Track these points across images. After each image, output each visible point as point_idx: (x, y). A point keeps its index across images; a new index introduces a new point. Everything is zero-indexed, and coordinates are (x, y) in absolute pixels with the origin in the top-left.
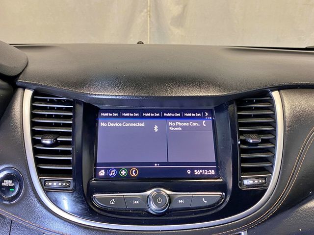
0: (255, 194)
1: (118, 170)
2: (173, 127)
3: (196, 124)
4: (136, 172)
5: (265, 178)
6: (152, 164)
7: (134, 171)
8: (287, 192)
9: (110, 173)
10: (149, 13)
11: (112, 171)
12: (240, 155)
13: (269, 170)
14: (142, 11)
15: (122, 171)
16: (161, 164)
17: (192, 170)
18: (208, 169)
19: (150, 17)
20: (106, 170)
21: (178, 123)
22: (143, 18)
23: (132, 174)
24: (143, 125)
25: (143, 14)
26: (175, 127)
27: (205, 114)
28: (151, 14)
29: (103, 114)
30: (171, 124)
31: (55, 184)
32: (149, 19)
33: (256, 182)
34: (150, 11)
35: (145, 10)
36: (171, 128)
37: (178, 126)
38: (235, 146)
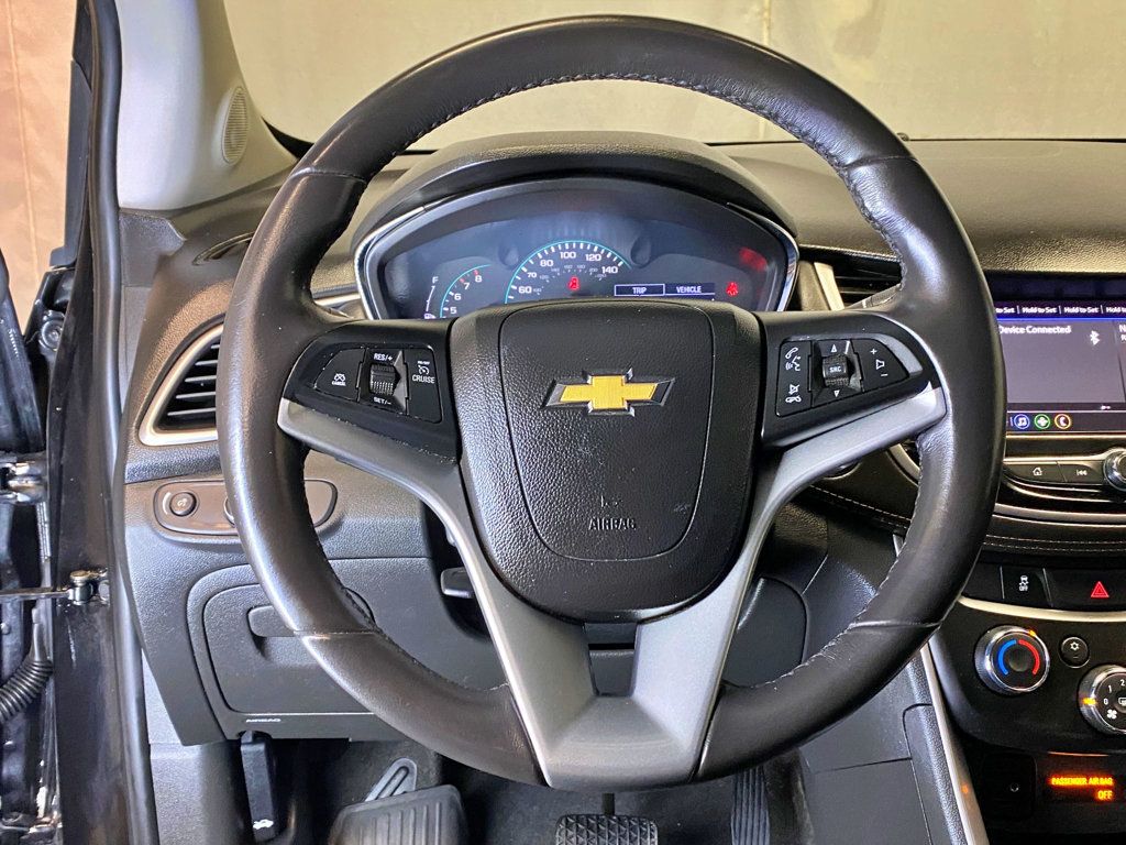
4: (1066, 421)
6: (1096, 406)
7: (1062, 419)
9: (1018, 422)
10: (766, 14)
11: (1020, 419)
14: (744, 11)
15: (1039, 418)
16: (1114, 406)
19: (769, 28)
23: (1059, 423)
24: (1068, 330)
25: (747, 17)
28: (773, 20)
30: (1123, 329)
34: (769, 10)
35: (756, 8)
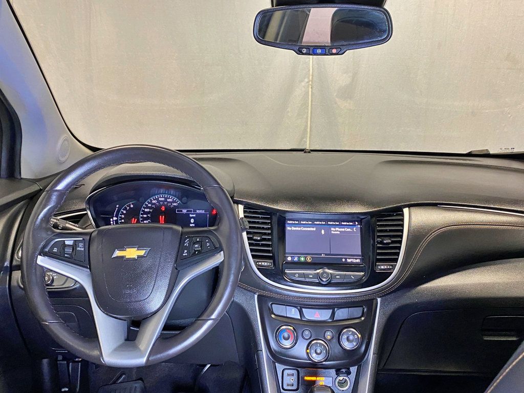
0: (386, 275)
1: (299, 257)
2: (334, 231)
3: (349, 230)
4: (310, 259)
5: (392, 265)
6: (321, 254)
8: (407, 274)
9: (294, 259)
11: (296, 258)
12: (376, 251)
13: (396, 260)
14: (302, 81)
15: (301, 258)
16: (326, 254)
17: (346, 259)
18: (356, 259)
20: (291, 257)
21: (337, 229)
22: (303, 89)
23: (308, 260)
24: (314, 229)
26: (335, 231)
27: (355, 223)
28: (313, 85)
29: (288, 222)
30: (332, 229)
31: (266, 264)
32: (310, 89)
33: (386, 267)
35: (306, 80)
36: (332, 232)
37: (337, 231)
38: (373, 245)
